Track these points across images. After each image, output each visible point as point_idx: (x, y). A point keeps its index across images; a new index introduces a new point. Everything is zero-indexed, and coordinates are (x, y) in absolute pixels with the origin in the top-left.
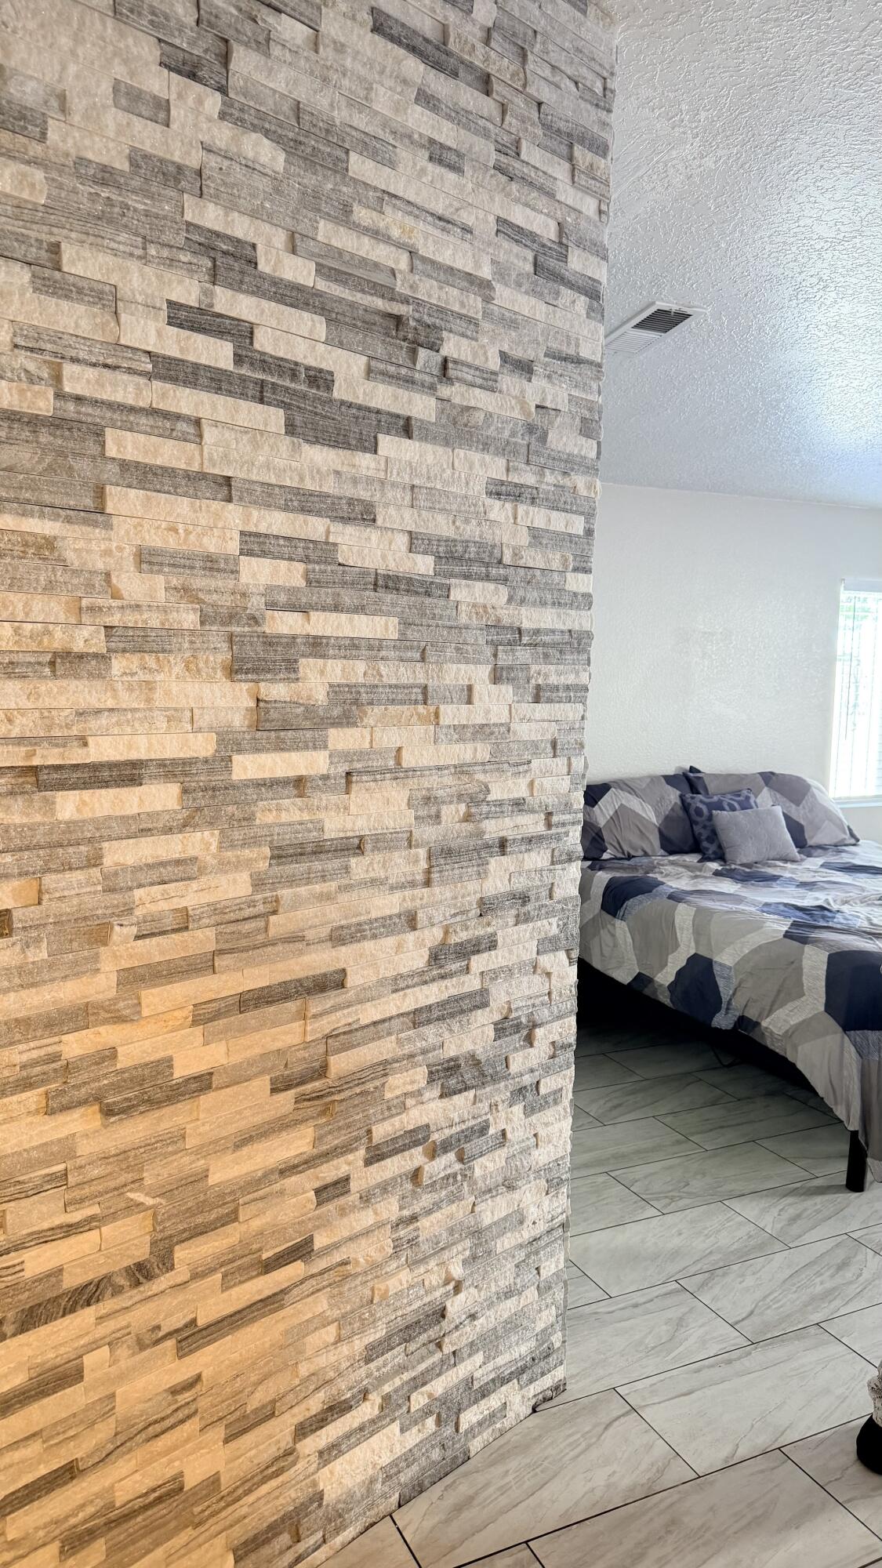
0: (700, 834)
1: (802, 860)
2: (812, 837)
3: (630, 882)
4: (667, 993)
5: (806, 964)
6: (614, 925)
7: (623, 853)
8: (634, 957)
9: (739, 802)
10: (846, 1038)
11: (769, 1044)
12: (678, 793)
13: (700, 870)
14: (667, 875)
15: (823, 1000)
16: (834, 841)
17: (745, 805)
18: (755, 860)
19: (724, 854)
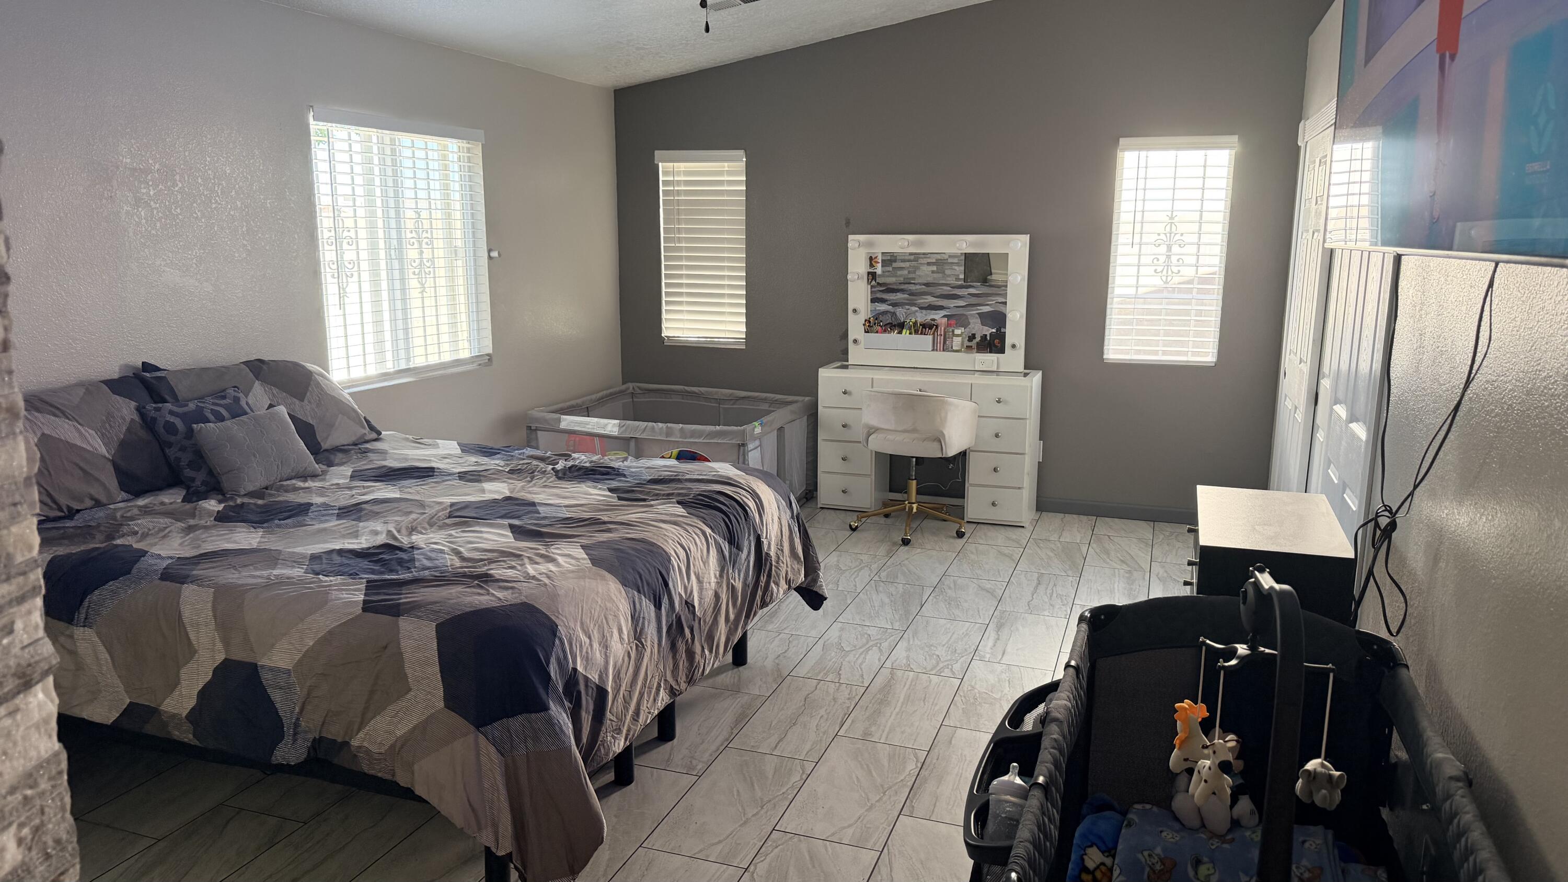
0: (178, 459)
1: (324, 473)
2: (327, 438)
3: (87, 559)
4: (187, 726)
5: (407, 645)
6: (71, 637)
7: (61, 510)
8: (117, 681)
9: (226, 407)
10: (481, 737)
11: (366, 769)
12: (133, 404)
13: (193, 516)
14: (145, 536)
15: (440, 692)
16: (353, 439)
17: (237, 412)
18: (264, 484)
19: (219, 483)
